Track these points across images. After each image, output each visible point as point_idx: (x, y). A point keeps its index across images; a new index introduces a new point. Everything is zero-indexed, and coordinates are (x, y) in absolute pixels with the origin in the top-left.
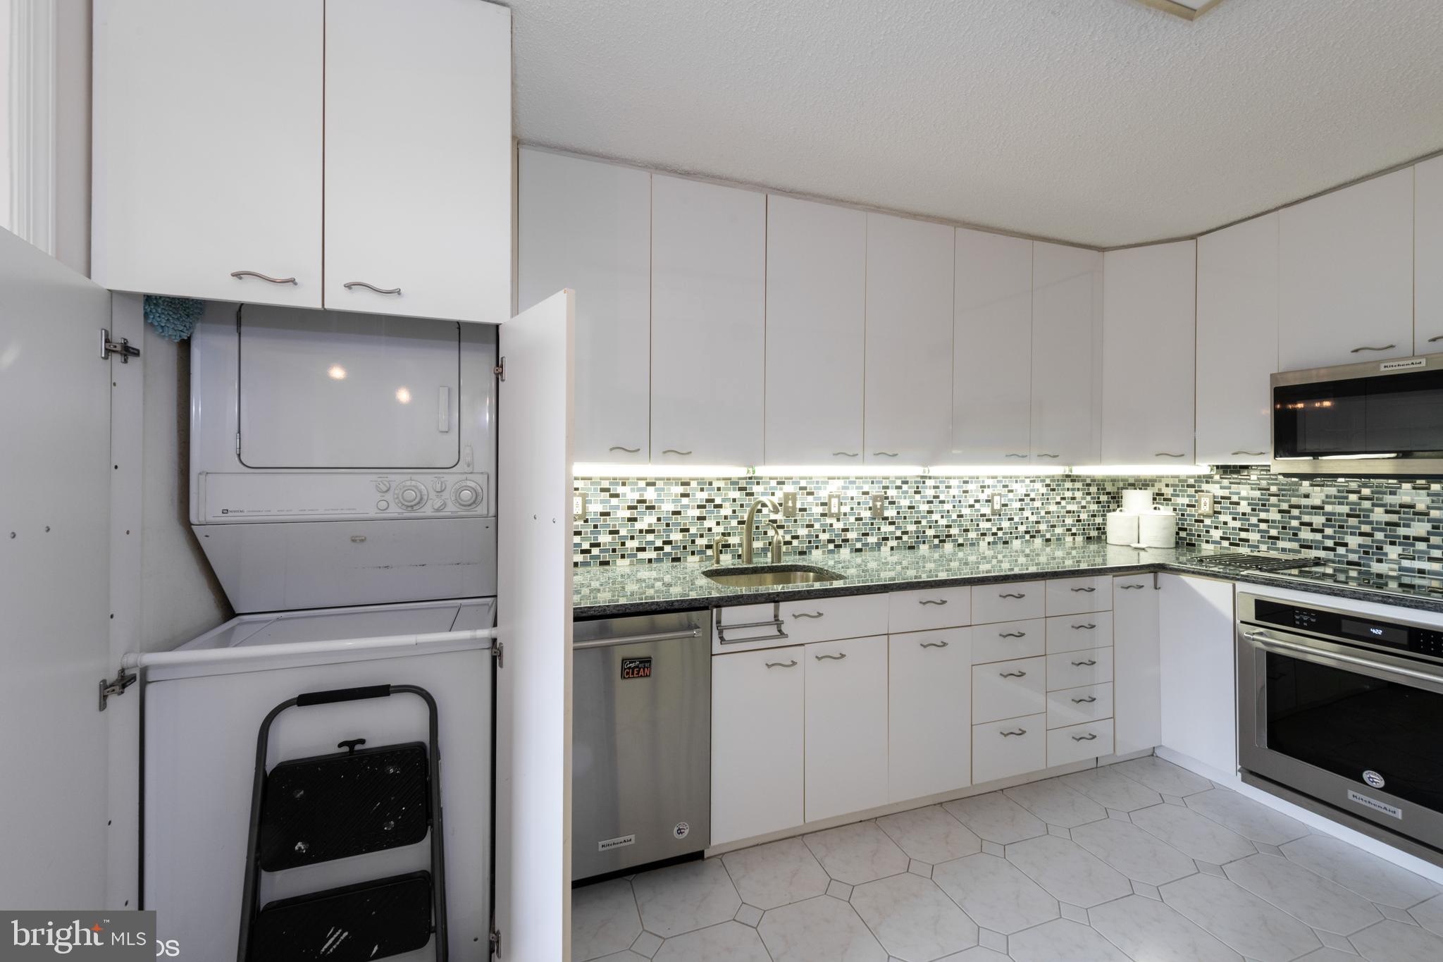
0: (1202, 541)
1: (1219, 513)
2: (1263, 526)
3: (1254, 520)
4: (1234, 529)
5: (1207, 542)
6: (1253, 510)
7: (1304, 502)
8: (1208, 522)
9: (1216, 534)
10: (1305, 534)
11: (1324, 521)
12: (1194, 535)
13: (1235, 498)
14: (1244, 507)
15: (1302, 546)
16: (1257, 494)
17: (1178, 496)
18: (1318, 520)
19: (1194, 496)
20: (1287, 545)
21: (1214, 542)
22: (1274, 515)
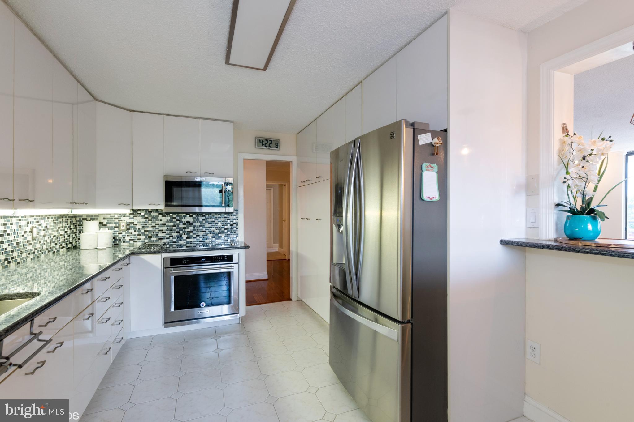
0: (121, 242)
1: (129, 229)
2: (146, 233)
3: (143, 231)
4: (135, 235)
5: (124, 242)
6: (143, 227)
7: (160, 222)
8: (124, 233)
9: (127, 238)
10: (161, 234)
11: (166, 229)
12: (117, 240)
13: (135, 223)
14: (139, 226)
15: (159, 239)
16: (144, 220)
17: (110, 223)
18: (164, 229)
19: (118, 223)
20: (154, 239)
21: (127, 242)
22: (150, 228)
